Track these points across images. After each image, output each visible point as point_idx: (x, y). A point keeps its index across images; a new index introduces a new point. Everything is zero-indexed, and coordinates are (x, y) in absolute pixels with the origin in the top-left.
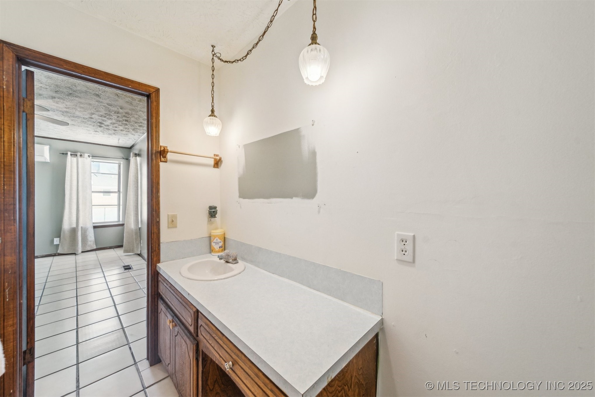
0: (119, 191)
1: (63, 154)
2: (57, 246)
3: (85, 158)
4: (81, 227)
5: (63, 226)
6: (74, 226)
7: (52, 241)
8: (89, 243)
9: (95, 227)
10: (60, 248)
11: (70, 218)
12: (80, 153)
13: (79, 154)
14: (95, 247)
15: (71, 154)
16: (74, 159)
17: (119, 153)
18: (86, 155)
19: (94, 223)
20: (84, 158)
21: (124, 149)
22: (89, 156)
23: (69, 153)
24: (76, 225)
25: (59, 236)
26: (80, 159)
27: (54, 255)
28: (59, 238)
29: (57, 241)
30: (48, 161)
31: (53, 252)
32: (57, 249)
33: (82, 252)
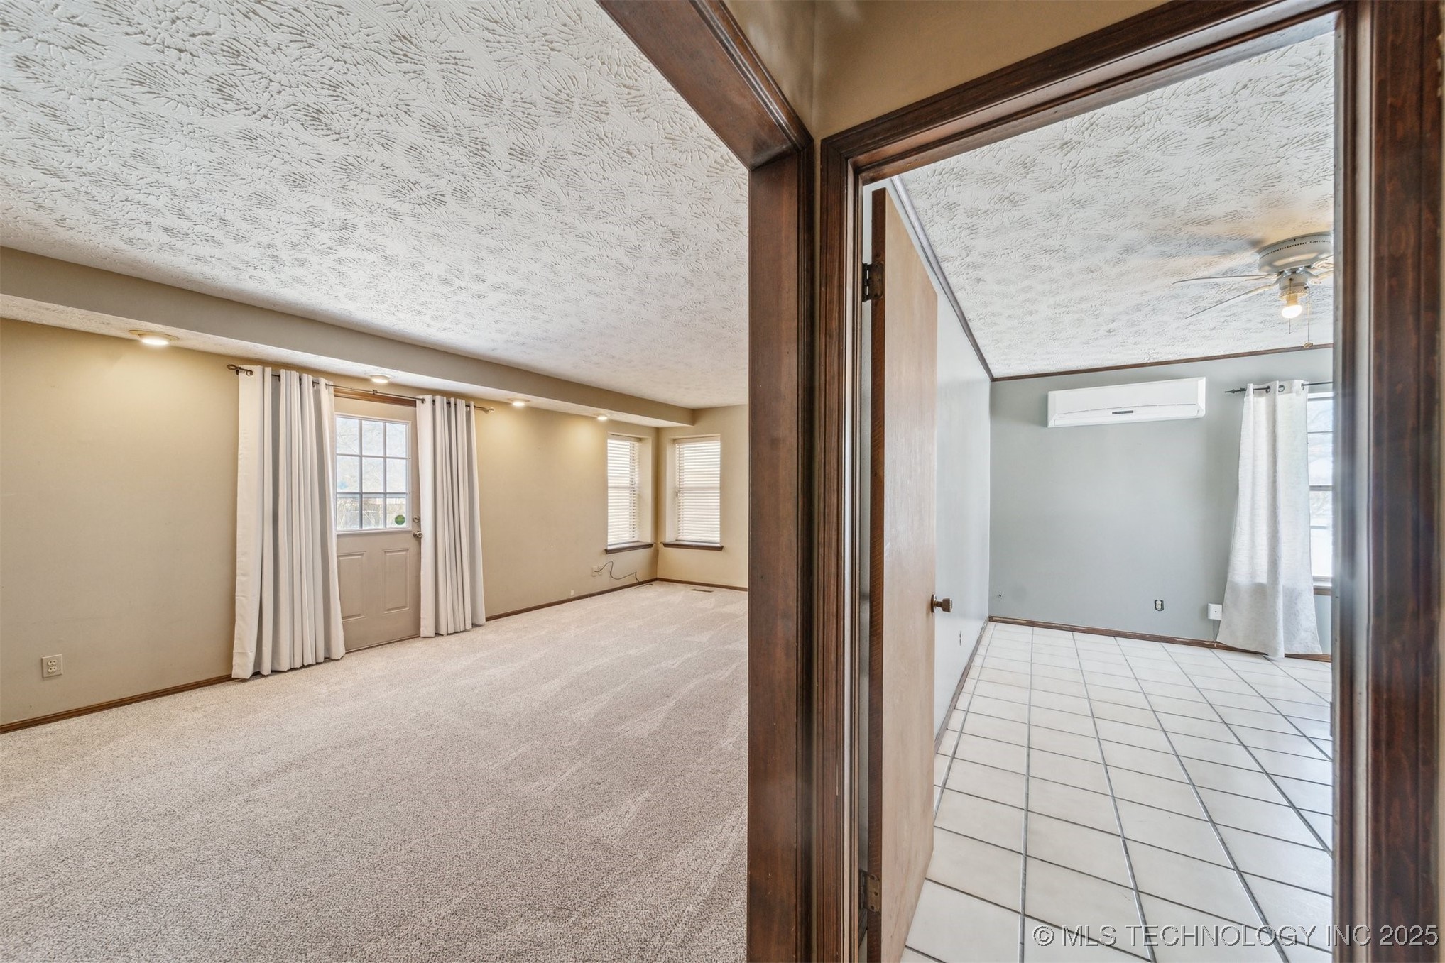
1: (1233, 391)
2: (1216, 624)
3: (1294, 394)
4: (1283, 587)
5: (1230, 575)
6: (1263, 578)
7: (1205, 610)
8: (1303, 634)
9: (1318, 590)
10: (1222, 629)
11: (1252, 558)
12: (1282, 381)
13: (1276, 385)
15: (1256, 389)
16: (1263, 401)
18: (1297, 383)
19: (1316, 579)
20: (1291, 392)
22: (1303, 385)
23: (1251, 387)
24: (1270, 578)
25: (1220, 601)
26: (1282, 399)
27: (1210, 646)
28: (1221, 606)
29: (1215, 612)
30: (1202, 413)
31: (1208, 638)
32: (1216, 633)
33: (1287, 656)
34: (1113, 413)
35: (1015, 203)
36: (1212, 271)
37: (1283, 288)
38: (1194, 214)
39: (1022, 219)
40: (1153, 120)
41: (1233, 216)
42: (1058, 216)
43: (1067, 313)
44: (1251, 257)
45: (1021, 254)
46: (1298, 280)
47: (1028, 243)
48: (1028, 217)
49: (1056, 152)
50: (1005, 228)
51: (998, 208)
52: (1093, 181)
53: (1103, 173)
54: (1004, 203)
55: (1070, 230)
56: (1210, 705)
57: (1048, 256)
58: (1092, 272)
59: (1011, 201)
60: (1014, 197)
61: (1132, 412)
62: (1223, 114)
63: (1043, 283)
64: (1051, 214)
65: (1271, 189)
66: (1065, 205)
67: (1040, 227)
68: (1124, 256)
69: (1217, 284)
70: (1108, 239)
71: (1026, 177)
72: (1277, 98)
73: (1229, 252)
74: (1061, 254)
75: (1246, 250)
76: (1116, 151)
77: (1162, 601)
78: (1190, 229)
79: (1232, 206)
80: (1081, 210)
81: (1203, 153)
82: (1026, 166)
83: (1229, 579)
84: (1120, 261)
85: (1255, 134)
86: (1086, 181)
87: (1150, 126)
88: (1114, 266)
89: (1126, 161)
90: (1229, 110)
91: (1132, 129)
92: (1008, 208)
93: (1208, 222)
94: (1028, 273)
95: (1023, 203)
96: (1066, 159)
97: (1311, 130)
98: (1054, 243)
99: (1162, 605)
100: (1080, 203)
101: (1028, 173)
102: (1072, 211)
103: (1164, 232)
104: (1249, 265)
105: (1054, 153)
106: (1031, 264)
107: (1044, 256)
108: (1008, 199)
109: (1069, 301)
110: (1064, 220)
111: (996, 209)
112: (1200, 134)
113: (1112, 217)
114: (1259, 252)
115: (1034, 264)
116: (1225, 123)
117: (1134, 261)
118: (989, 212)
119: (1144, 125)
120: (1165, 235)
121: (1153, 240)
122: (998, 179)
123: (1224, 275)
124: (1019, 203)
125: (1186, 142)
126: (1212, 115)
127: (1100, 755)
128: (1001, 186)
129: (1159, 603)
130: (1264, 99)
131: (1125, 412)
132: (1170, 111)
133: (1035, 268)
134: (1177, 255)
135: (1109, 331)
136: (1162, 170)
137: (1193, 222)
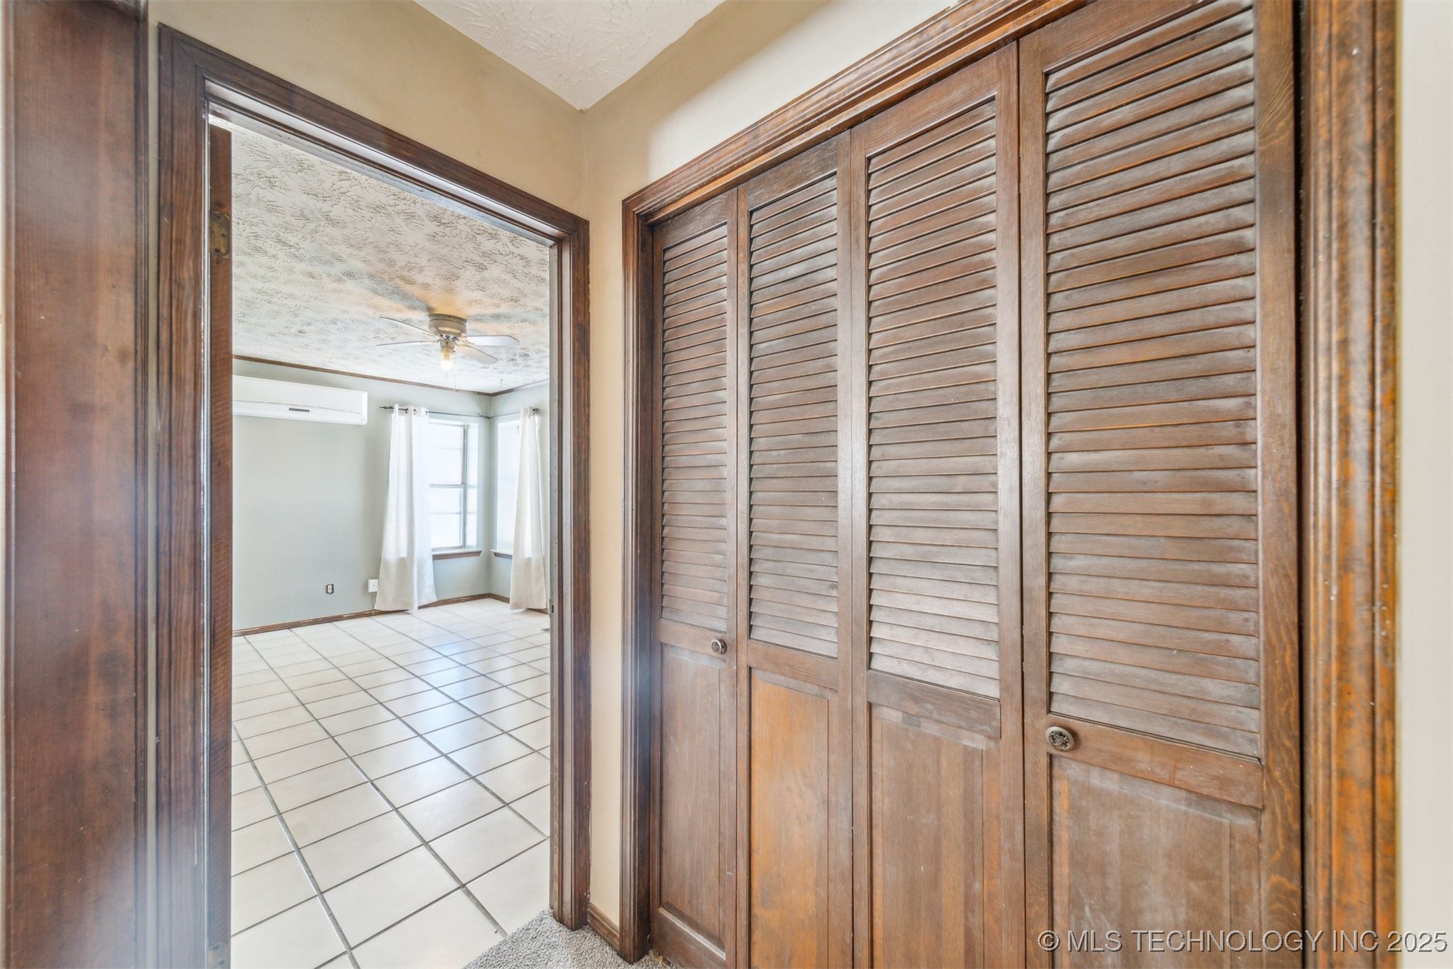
0: (464, 484)
1: (385, 408)
2: (374, 595)
4: (416, 558)
5: (383, 554)
6: (404, 554)
7: (366, 586)
8: (427, 590)
9: (436, 557)
10: (378, 599)
12: (415, 406)
13: (411, 408)
14: (434, 599)
15: (399, 409)
16: (403, 419)
17: (472, 407)
19: (433, 550)
20: (420, 416)
21: (483, 396)
22: (426, 412)
23: (397, 407)
24: (408, 552)
25: (376, 576)
26: (415, 418)
27: (369, 614)
28: (377, 580)
29: (373, 586)
30: (365, 422)
31: (366, 608)
32: (373, 602)
33: (420, 608)
34: (290, 409)
35: (272, 186)
36: (398, 316)
37: (442, 347)
38: (406, 274)
39: (271, 203)
40: (411, 201)
41: (426, 286)
42: (309, 220)
43: (270, 302)
44: (423, 316)
45: (253, 231)
46: (450, 345)
47: (266, 225)
48: (277, 205)
49: (335, 173)
50: (250, 200)
51: (253, 179)
52: (350, 212)
53: (361, 211)
54: (262, 180)
55: (312, 237)
56: (387, 658)
57: (279, 246)
58: (313, 278)
59: (270, 182)
60: (276, 181)
61: (308, 411)
62: (449, 225)
63: (260, 267)
64: (302, 215)
65: (452, 282)
66: (319, 216)
67: (286, 220)
68: (345, 278)
69: (397, 326)
70: (339, 259)
71: (297, 173)
72: (475, 235)
73: (412, 308)
74: (293, 250)
75: (424, 311)
76: (379, 203)
77: (333, 585)
78: (398, 281)
79: (429, 281)
80: (331, 227)
81: (429, 240)
82: (301, 166)
83: (382, 557)
84: (339, 280)
85: (458, 247)
86: (346, 210)
87: (408, 203)
88: (334, 281)
89: (382, 214)
90: (452, 225)
91: (396, 197)
92: (263, 186)
93: (411, 283)
94: (249, 251)
95: (280, 191)
96: (339, 183)
97: (481, 261)
98: (292, 239)
99: (333, 589)
100: (332, 222)
101: (300, 171)
102: (322, 223)
103: (382, 275)
104: (421, 321)
105: (331, 173)
106: (257, 244)
107: (276, 244)
108: (268, 179)
109: (277, 293)
110: (312, 226)
111: (250, 178)
112: (432, 227)
113: (352, 246)
114: (430, 316)
115: (260, 246)
116: (447, 231)
117: (350, 285)
118: (239, 177)
119: (405, 199)
120: (382, 278)
121: (371, 276)
122: (268, 156)
123: (403, 322)
124: (277, 188)
125: (423, 227)
126: (443, 221)
127: (324, 732)
128: (268, 164)
129: (330, 587)
130: (469, 231)
131: (302, 410)
132: (423, 202)
133: (258, 250)
134: (382, 295)
135: (300, 332)
136: (400, 234)
137: (403, 278)
